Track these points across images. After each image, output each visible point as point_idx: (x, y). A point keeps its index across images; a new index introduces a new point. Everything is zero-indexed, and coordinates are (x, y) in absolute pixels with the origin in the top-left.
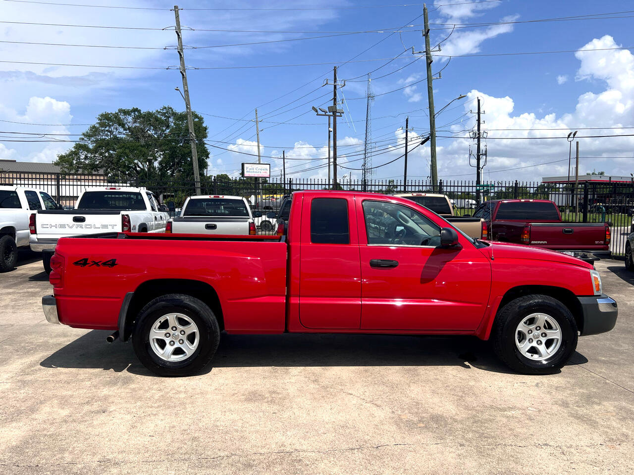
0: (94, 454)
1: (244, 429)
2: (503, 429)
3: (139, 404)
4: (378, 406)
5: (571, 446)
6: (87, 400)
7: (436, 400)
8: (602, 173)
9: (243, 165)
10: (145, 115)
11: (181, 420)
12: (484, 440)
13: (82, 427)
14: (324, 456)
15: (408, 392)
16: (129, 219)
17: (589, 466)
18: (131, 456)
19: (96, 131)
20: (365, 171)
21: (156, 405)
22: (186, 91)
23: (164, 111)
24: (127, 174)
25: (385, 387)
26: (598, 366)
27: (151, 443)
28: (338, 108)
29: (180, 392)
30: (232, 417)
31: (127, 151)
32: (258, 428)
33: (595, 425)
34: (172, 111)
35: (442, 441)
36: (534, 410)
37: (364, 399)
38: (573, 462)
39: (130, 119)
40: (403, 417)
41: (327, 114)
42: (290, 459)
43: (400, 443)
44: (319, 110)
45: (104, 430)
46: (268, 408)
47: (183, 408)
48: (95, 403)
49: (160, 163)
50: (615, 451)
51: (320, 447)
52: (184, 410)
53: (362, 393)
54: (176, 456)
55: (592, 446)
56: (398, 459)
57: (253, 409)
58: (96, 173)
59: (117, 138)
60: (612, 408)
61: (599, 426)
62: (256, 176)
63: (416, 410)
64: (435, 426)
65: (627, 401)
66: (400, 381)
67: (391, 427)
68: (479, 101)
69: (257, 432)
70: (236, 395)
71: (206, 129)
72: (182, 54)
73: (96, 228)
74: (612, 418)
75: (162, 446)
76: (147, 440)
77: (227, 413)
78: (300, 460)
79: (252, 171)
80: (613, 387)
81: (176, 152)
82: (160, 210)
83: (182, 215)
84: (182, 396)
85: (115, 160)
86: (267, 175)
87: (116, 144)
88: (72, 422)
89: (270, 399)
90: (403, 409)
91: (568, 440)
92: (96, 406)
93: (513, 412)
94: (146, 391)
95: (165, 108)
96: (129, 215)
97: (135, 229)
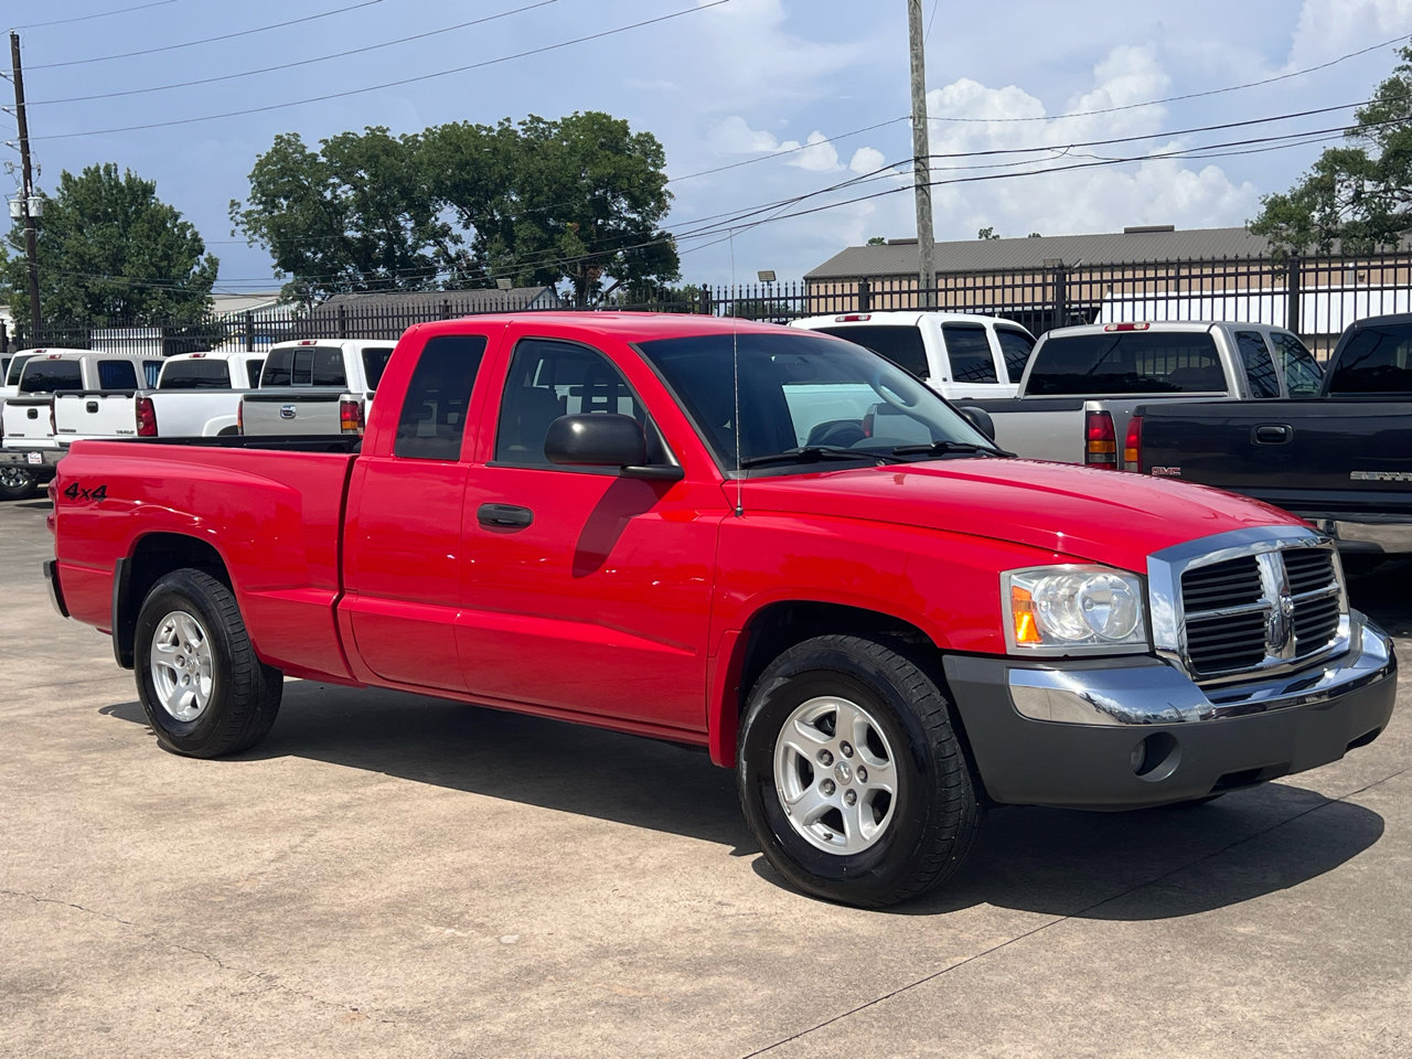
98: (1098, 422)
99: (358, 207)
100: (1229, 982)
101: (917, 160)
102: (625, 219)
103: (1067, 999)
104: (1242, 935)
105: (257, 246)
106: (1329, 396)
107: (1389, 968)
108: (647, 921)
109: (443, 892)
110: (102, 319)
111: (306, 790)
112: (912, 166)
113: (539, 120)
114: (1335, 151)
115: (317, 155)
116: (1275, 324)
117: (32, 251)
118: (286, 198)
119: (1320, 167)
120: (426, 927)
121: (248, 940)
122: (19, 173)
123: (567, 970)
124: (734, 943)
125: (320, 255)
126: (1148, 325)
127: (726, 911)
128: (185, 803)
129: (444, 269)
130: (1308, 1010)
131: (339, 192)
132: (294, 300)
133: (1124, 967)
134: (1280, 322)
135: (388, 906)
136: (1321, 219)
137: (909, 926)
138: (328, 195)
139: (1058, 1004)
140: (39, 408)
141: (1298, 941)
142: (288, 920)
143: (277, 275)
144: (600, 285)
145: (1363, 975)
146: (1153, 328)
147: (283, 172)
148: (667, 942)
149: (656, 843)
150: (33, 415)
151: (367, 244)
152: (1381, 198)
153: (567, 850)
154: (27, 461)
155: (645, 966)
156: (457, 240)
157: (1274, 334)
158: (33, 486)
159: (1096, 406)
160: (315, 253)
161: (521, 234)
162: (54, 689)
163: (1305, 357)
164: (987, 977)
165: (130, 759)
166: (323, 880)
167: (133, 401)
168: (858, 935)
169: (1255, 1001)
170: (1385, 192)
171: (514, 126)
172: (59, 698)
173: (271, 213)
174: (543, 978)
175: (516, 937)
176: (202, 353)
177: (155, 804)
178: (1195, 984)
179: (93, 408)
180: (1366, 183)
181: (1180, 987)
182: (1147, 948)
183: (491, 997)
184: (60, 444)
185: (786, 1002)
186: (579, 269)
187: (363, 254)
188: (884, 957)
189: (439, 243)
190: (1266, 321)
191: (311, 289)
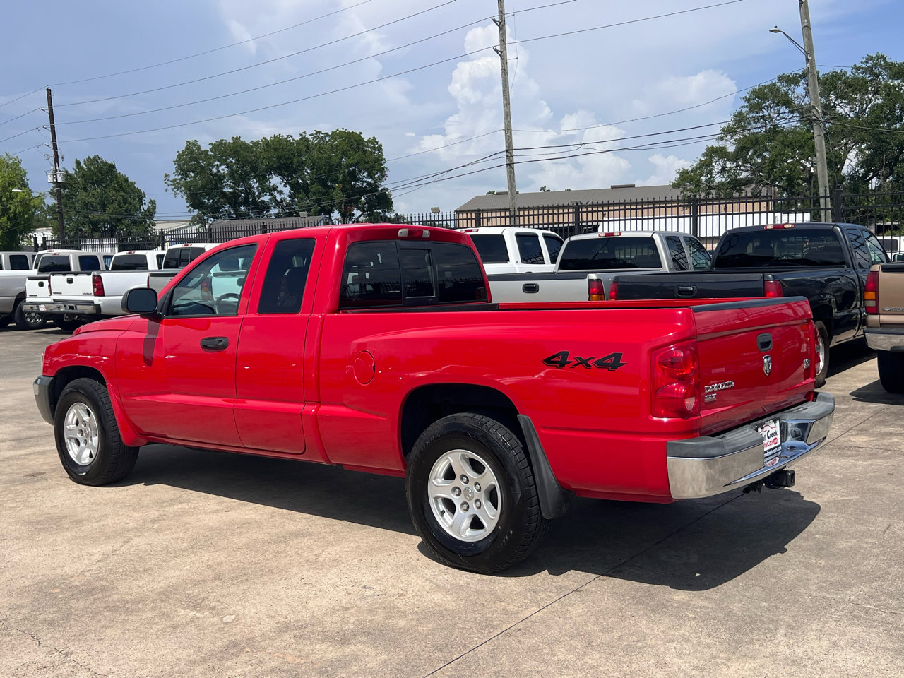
19: (743, 120)
22: (807, 28)
59: (777, 128)
87: (770, 141)
98: (595, 285)
99: (230, 176)
100: (670, 639)
101: (507, 151)
102: (366, 182)
103: (570, 656)
104: (678, 602)
105: (179, 196)
106: (715, 269)
107: (765, 626)
108: (317, 602)
109: (196, 583)
110: (98, 234)
111: (135, 509)
112: (505, 154)
113: (320, 133)
114: (712, 147)
115: (208, 151)
116: (686, 232)
117: (59, 200)
118: (193, 172)
119: (706, 155)
120: (179, 610)
121: (63, 623)
122: (52, 160)
123: (259, 642)
124: (369, 617)
125: (211, 201)
126: (621, 234)
127: (369, 593)
128: (60, 519)
129: (275, 207)
130: (719, 660)
131: (220, 169)
132: (198, 223)
133: (606, 630)
134: (688, 231)
135: (160, 594)
136: (706, 181)
137: (477, 601)
138: (214, 170)
139: (565, 660)
140: (44, 281)
141: (710, 606)
142: (94, 607)
143: (190, 211)
144: (353, 215)
145: (751, 631)
146: (624, 235)
147: (191, 159)
148: (328, 619)
149: (334, 543)
150: (41, 285)
151: (235, 195)
152: (734, 170)
153: (280, 549)
154: (38, 309)
155: (309, 638)
156: (281, 193)
157: (686, 238)
158: (44, 322)
159: (593, 276)
160: (208, 200)
161: (312, 190)
162: (13, 443)
163: (701, 249)
164: (522, 640)
165: (39, 489)
166: (126, 575)
167: (91, 277)
168: (446, 609)
169: (685, 654)
170: (736, 167)
171: (308, 136)
172: (14, 448)
173: (185, 179)
174: (242, 650)
175: (233, 617)
176: (133, 251)
177: (41, 521)
178: (649, 642)
179: (70, 281)
180: (728, 162)
181: (640, 644)
182: (620, 614)
183: (206, 666)
184: (54, 300)
185: (394, 664)
186: (343, 206)
187: (233, 200)
188: (460, 626)
189: (272, 194)
190: (681, 230)
191: (206, 218)
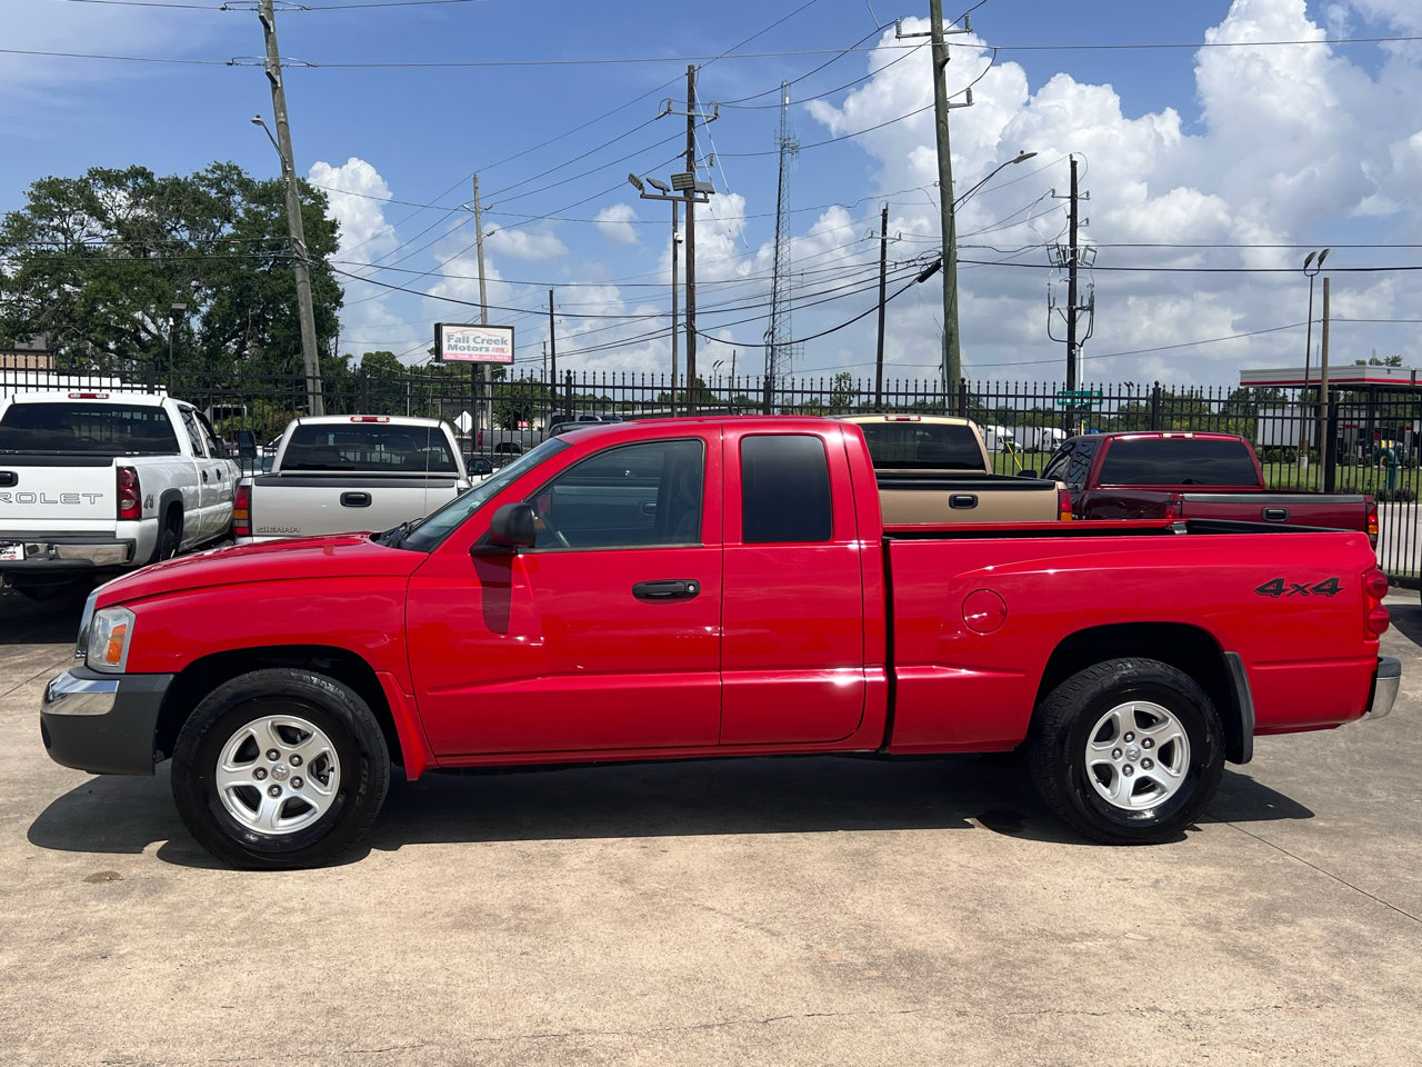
0: (91, 1048)
1: (452, 988)
2: (1061, 979)
3: (189, 938)
4: (773, 934)
5: (1209, 1012)
6: (59, 931)
7: (913, 919)
8: (1395, 362)
9: (438, 328)
10: (164, 187)
11: (296, 972)
12: (1013, 1001)
13: (54, 990)
14: (640, 1041)
15: (848, 902)
16: (137, 479)
17: (1240, 1050)
18: (181, 1050)
19: (23, 228)
20: (773, 349)
21: (233, 940)
22: (283, 126)
23: (216, 176)
24: (112, 351)
25: (793, 893)
26: (1304, 841)
27: (228, 1023)
28: (698, 178)
29: (291, 911)
30: (420, 964)
31: (114, 286)
32: (486, 985)
33: (1272, 967)
34: (239, 174)
35: (918, 1007)
36: (1140, 937)
37: (741, 920)
38: (1206, 1042)
39: (121, 196)
40: (828, 957)
41: (668, 194)
42: (561, 1048)
43: (819, 1011)
44: (646, 185)
45: (110, 995)
46: (508, 943)
47: (301, 947)
48: (80, 939)
49: (206, 321)
50: (1306, 1020)
51: (632, 1023)
52: (303, 951)
53: (738, 907)
54: (291, 1048)
55: (1255, 1009)
56: (813, 1045)
57: (475, 946)
58: (24, 346)
59: (85, 248)
60: (1318, 932)
61: (1281, 970)
62: (475, 358)
63: (864, 942)
64: (905, 974)
65: (1355, 916)
66: (832, 879)
67: (802, 978)
68: (1074, 164)
69: (483, 994)
70: (431, 916)
71: (333, 226)
72: (271, 23)
73: (46, 502)
74: (1313, 952)
75: (256, 1027)
76: (218, 1016)
77: (411, 956)
78: (585, 1051)
79: (465, 345)
80: (1331, 888)
81: (250, 289)
82: (214, 454)
83: (276, 468)
84: (297, 918)
85: (79, 310)
86: (506, 355)
87: (81, 267)
88: (26, 979)
89: (513, 922)
90: (832, 940)
91: (1205, 1000)
92: (82, 945)
93: (1089, 944)
94: (207, 910)
95: (220, 167)
96: (137, 468)
97: (152, 506)
